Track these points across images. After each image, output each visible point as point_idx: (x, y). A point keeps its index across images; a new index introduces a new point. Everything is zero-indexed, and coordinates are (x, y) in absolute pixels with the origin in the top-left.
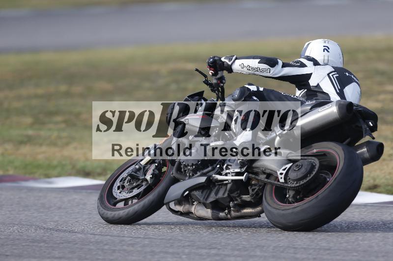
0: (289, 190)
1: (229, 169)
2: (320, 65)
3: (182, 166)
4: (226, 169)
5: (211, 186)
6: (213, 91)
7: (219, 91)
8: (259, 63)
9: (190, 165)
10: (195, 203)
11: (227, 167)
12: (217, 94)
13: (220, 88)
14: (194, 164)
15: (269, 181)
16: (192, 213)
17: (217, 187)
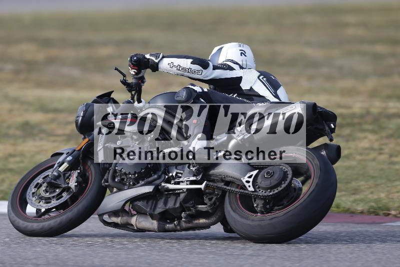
1: (181, 177)
2: (244, 68)
4: (176, 178)
8: (191, 63)
9: (131, 173)
11: (176, 175)
14: (137, 172)
17: (166, 196)
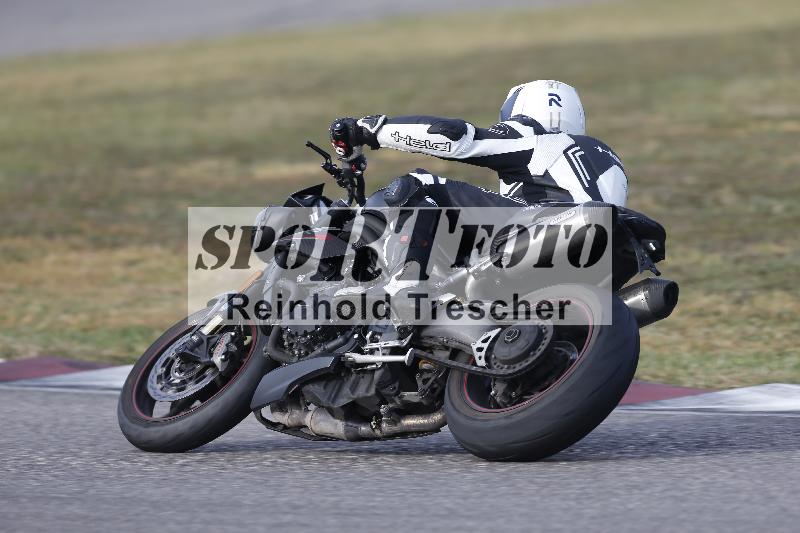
0: (495, 380)
1: (377, 341)
2: (546, 133)
3: (285, 336)
4: (372, 342)
5: (343, 374)
6: (341, 184)
7: (353, 185)
8: (428, 132)
9: (300, 333)
10: (312, 407)
11: (372, 337)
12: (349, 190)
13: (355, 180)
14: (309, 331)
15: (454, 363)
16: (306, 427)
17: (354, 377)
